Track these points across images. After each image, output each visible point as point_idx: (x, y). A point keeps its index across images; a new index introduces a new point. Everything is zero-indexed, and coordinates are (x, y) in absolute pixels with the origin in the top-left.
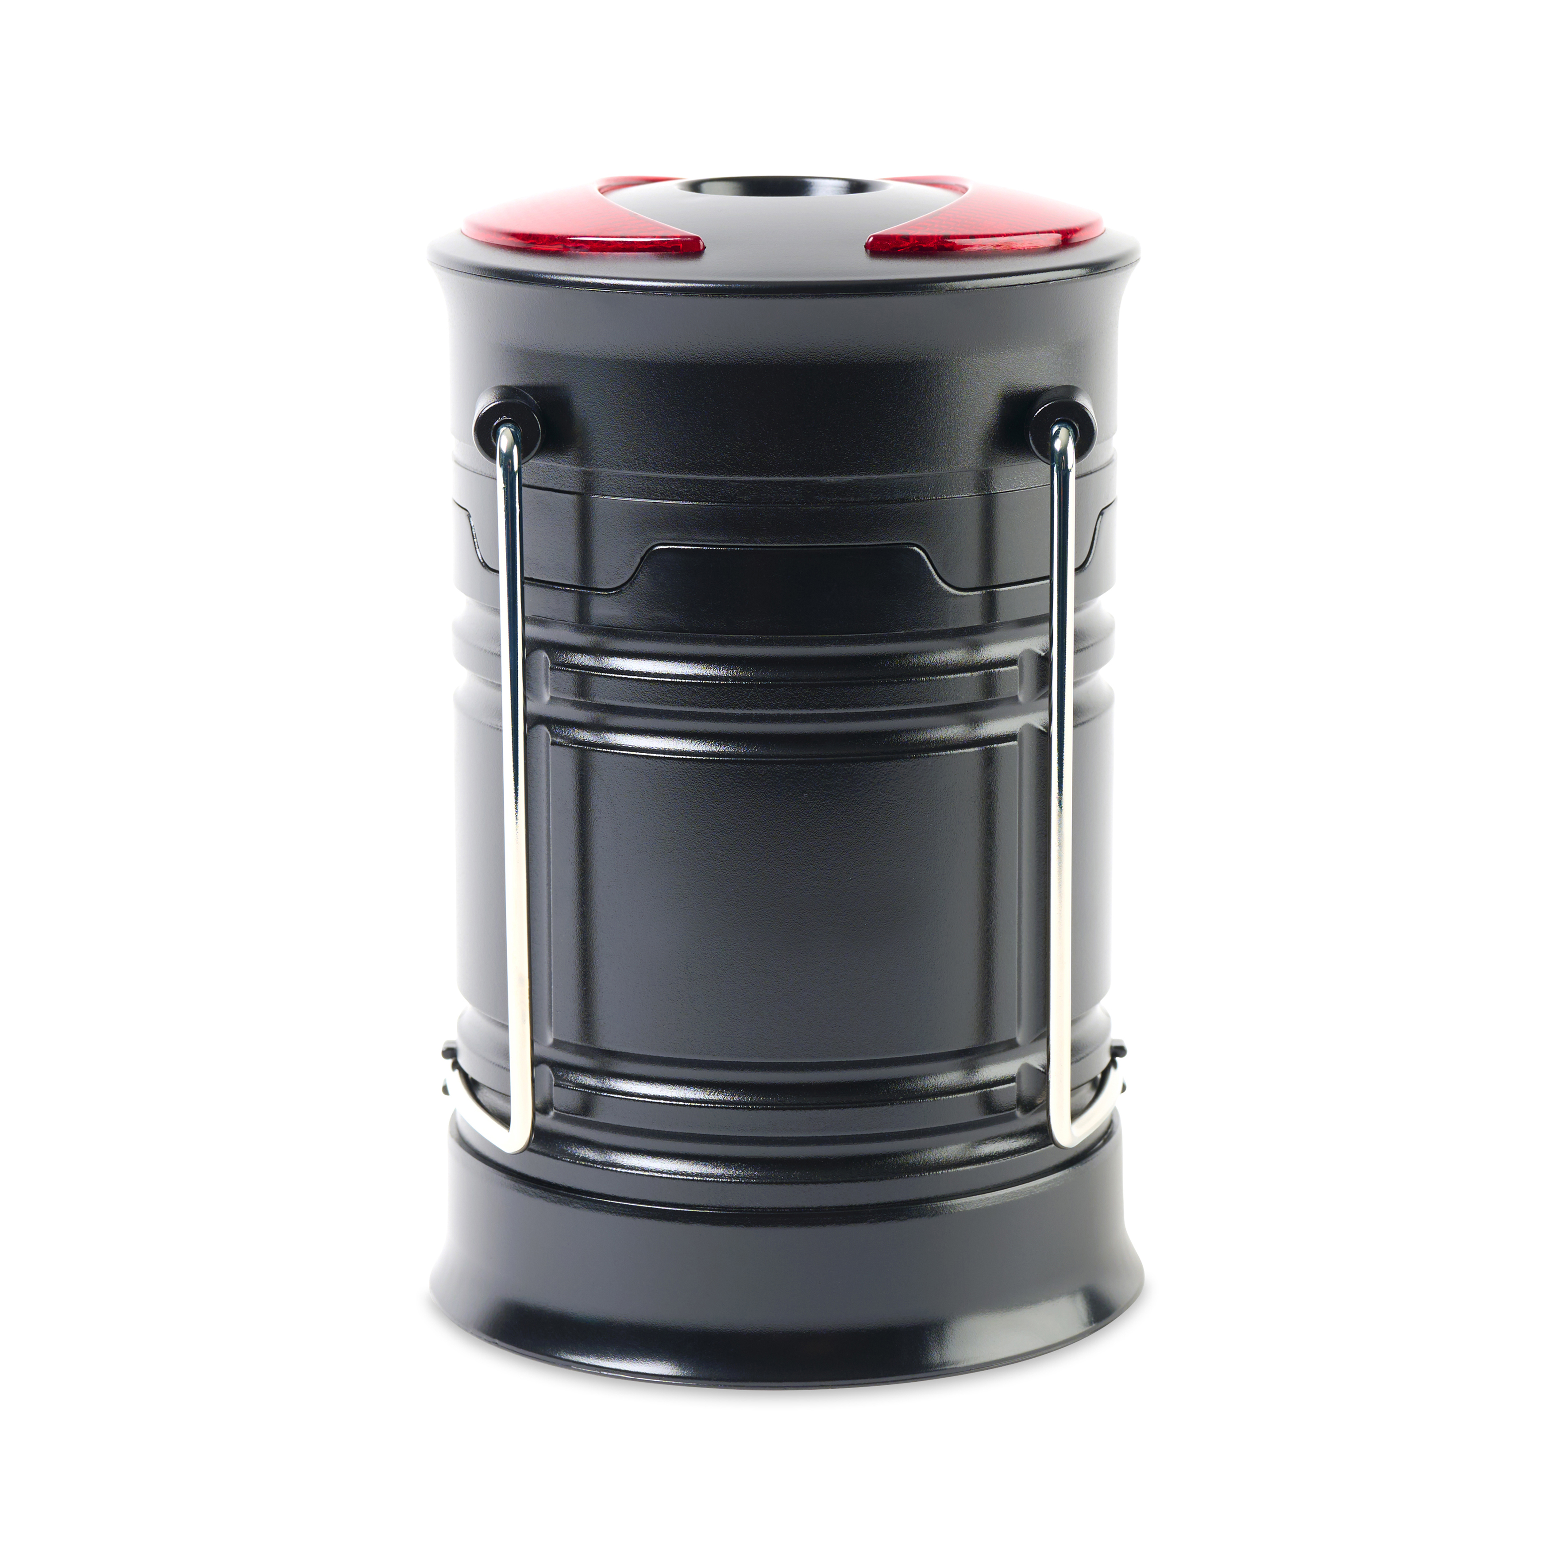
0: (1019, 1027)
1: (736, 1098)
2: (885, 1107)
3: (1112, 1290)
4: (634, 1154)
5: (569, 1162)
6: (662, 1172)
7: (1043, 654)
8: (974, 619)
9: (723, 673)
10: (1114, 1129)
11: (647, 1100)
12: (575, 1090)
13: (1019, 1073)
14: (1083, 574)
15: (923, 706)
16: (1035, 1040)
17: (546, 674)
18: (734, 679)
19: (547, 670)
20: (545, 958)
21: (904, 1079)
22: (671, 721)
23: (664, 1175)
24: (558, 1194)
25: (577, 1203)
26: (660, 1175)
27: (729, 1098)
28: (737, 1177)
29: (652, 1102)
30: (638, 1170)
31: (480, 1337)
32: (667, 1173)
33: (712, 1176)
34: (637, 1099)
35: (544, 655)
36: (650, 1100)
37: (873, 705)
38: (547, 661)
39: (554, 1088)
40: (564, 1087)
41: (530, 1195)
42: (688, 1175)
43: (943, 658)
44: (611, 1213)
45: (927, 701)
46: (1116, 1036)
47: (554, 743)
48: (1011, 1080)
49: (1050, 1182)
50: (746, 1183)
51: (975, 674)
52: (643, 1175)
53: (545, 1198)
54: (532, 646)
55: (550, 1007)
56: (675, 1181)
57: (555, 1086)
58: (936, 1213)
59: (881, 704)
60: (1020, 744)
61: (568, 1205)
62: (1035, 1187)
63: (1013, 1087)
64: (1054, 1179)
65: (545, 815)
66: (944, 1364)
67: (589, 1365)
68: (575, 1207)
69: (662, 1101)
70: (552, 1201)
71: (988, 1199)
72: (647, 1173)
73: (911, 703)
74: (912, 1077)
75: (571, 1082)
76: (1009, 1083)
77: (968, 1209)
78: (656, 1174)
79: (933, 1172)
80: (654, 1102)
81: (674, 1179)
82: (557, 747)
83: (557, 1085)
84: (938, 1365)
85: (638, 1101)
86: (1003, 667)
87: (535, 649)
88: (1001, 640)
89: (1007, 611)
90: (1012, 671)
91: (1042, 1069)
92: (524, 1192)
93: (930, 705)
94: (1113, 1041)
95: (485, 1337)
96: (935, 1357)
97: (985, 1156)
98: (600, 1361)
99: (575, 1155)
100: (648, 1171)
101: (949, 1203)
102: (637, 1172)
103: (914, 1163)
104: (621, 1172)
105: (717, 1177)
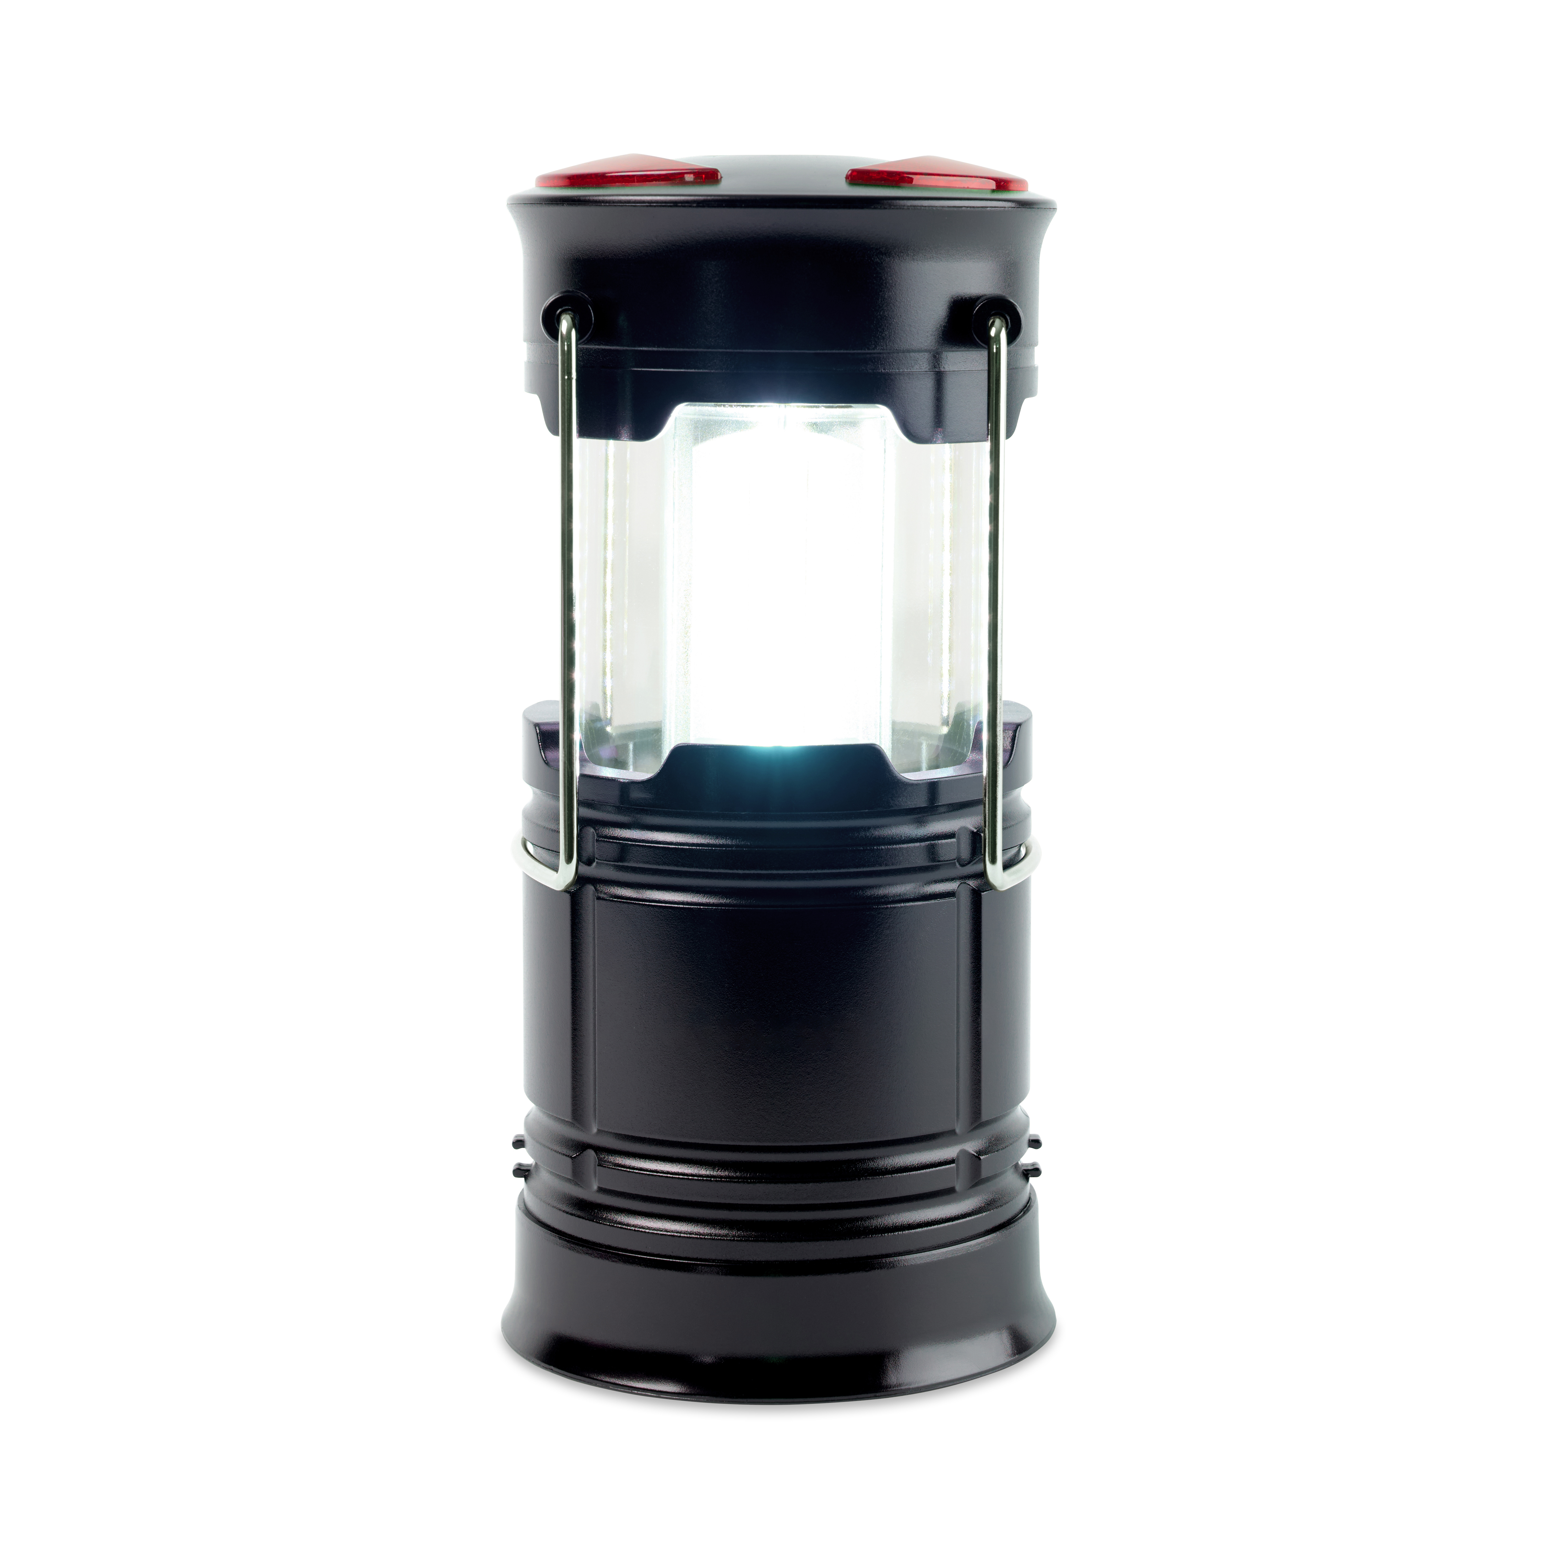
0: (957, 1120)
1: (738, 1174)
2: (853, 1182)
3: (1031, 1329)
4: (659, 1218)
5: (609, 1225)
6: (681, 1233)
7: (975, 830)
8: (921, 802)
9: (729, 842)
10: (1032, 1205)
11: (669, 1175)
12: (614, 1168)
13: (958, 1156)
14: (1008, 768)
15: (883, 868)
16: (970, 1131)
17: (593, 845)
18: (737, 846)
19: (594, 842)
20: (591, 1067)
21: (868, 1159)
22: (689, 879)
23: (682, 1235)
24: (601, 1251)
25: (615, 1258)
26: (679, 1235)
27: (733, 1174)
28: (739, 1236)
29: (673, 1177)
30: (662, 1231)
31: (539, 1365)
32: (684, 1233)
33: (720, 1235)
34: (661, 1175)
35: (592, 830)
36: (671, 1176)
37: (844, 868)
38: (594, 834)
39: (597, 1167)
40: (605, 1167)
41: (578, 1252)
42: (700, 1234)
43: (898, 832)
44: (641, 1265)
45: (886, 865)
46: (1033, 1131)
47: (599, 898)
48: (952, 1161)
49: (982, 1243)
50: (745, 1241)
51: (923, 844)
52: (665, 1235)
53: (590, 1254)
54: (583, 822)
55: (595, 1104)
56: (691, 1240)
57: (598, 1165)
58: (892, 1266)
59: (850, 867)
60: (958, 899)
61: (608, 1259)
62: (970, 1246)
63: (953, 1167)
64: (985, 1240)
65: (591, 954)
66: (900, 1385)
67: (623, 1386)
68: (613, 1261)
69: (681, 1177)
70: (595, 1257)
71: (934, 1255)
72: (669, 1234)
73: (874, 866)
74: (875, 1158)
75: (610, 1162)
76: (950, 1164)
77: (919, 1263)
78: (676, 1234)
79: (891, 1233)
80: (675, 1178)
81: (690, 1238)
82: (601, 901)
83: (600, 1165)
84: (895, 1386)
85: (662, 1176)
86: (945, 839)
87: (585, 826)
88: (940, 821)
89: (946, 796)
90: (952, 842)
91: (975, 1154)
92: (574, 1250)
93: (887, 868)
94: (1031, 1134)
95: (543, 1364)
96: (893, 1378)
97: (932, 1222)
98: (632, 1383)
99: (613, 1220)
100: (669, 1232)
101: (903, 1258)
102: (661, 1233)
103: (876, 1226)
104: (648, 1232)
105: (723, 1236)
